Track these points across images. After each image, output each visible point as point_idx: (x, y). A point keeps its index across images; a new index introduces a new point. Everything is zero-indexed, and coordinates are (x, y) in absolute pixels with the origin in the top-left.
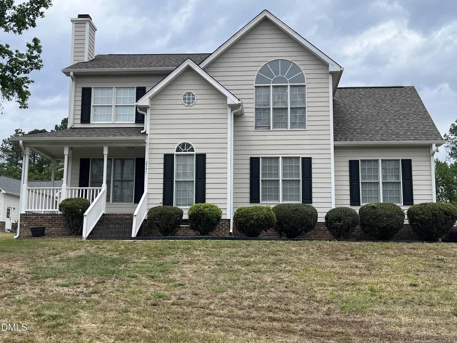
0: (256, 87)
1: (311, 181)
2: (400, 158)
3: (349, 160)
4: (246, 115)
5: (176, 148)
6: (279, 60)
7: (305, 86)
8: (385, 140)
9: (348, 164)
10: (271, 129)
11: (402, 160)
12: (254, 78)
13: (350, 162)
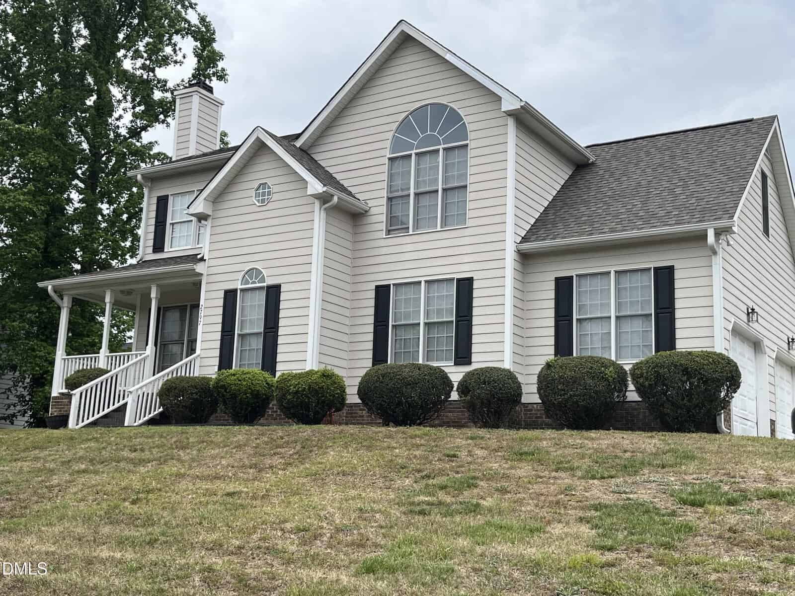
0: (389, 159)
1: (471, 321)
2: (652, 265)
3: (556, 278)
4: (373, 211)
5: (240, 278)
6: (427, 105)
7: (467, 145)
8: (619, 231)
9: (552, 285)
10: (411, 233)
11: (654, 268)
12: (388, 144)
13: (558, 280)
